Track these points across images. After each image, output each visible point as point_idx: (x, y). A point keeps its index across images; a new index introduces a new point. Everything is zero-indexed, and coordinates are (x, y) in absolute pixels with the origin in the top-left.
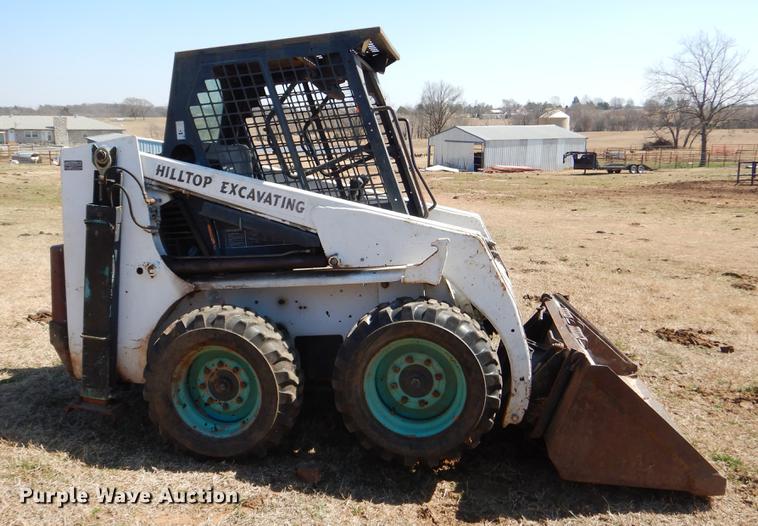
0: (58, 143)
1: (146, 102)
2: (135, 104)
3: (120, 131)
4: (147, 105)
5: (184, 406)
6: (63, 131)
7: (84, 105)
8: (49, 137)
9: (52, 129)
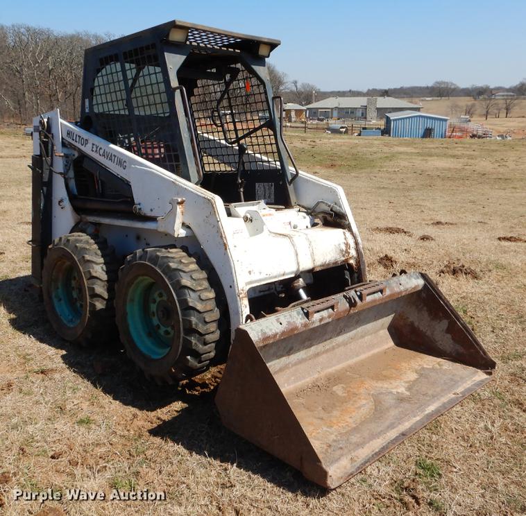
0: (368, 119)
1: (452, 84)
2: (443, 86)
3: (418, 109)
4: (453, 87)
5: (60, 300)
6: (374, 109)
7: (402, 88)
8: (362, 114)
9: (365, 108)
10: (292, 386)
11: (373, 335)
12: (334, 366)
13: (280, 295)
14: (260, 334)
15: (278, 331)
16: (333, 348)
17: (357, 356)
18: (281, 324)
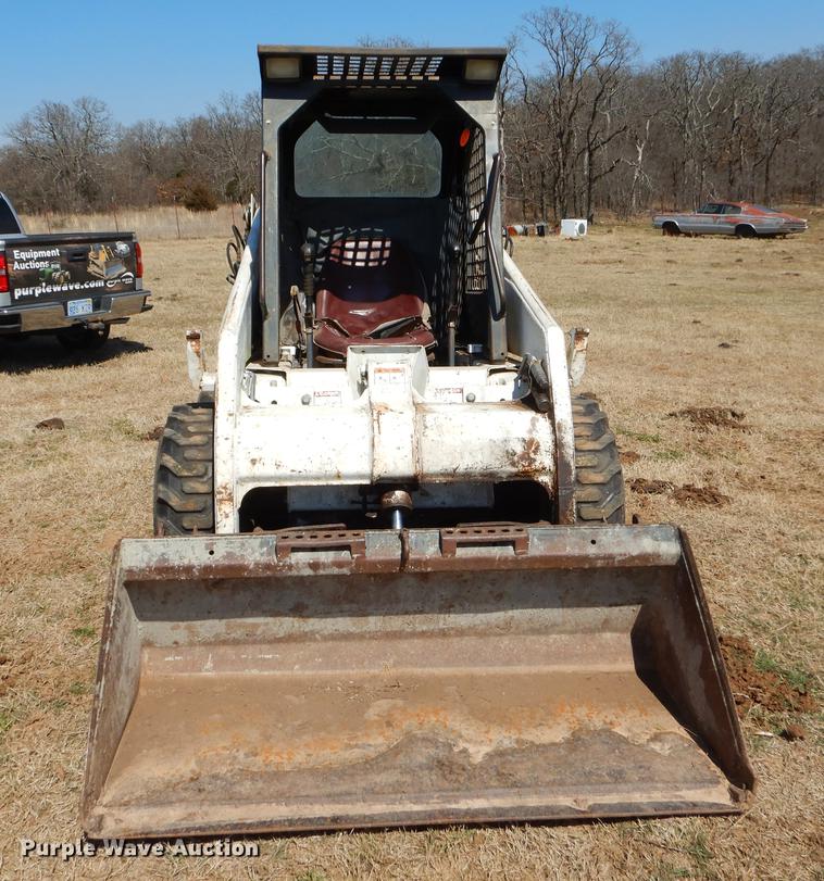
10: (308, 673)
11: (578, 636)
12: (432, 665)
13: (368, 514)
14: (155, 559)
15: (195, 562)
16: (444, 634)
17: (508, 663)
18: (212, 553)
